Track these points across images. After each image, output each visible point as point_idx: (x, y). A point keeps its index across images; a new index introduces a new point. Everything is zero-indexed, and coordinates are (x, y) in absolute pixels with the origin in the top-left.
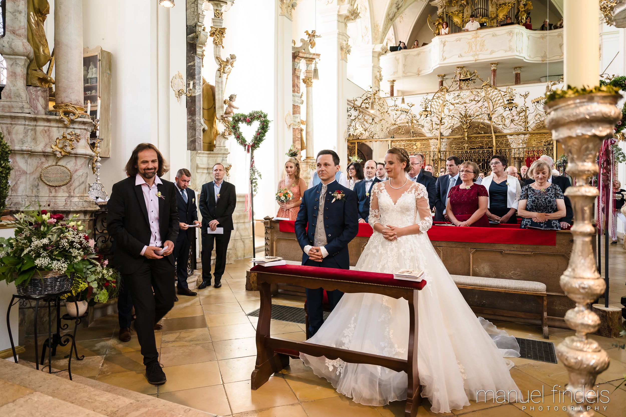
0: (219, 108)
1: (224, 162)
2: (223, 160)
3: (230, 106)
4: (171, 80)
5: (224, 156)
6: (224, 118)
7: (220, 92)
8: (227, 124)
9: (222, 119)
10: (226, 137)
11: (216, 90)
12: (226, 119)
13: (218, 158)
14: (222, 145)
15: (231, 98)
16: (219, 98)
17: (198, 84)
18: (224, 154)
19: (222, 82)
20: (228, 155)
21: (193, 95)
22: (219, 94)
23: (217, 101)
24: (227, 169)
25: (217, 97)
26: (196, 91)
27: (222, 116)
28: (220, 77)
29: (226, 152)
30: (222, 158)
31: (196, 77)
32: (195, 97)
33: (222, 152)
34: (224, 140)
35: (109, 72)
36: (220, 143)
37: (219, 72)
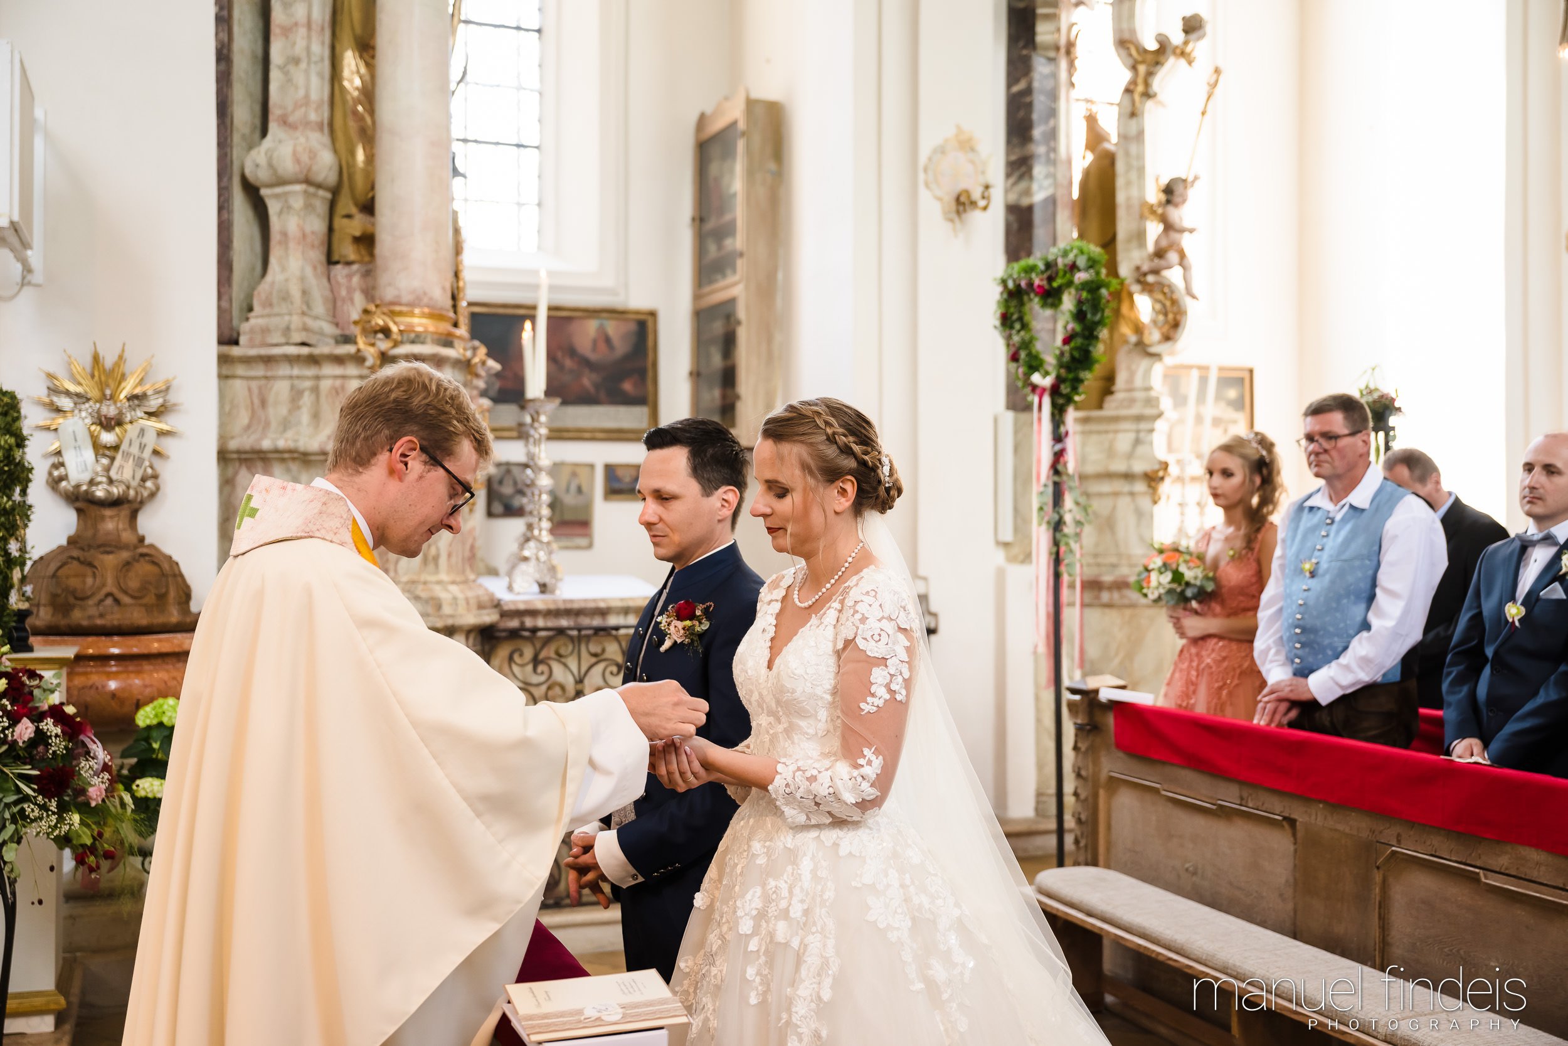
0: (1129, 240)
1: (1141, 450)
2: (1137, 442)
3: (1169, 227)
4: (923, 158)
5: (1143, 426)
6: (1145, 274)
7: (1133, 175)
8: (1160, 297)
9: (1139, 281)
10: (1153, 350)
11: (1120, 166)
12: (1151, 279)
13: (1120, 436)
14: (1138, 382)
15: (1170, 192)
16: (1128, 199)
17: (1043, 159)
18: (1139, 418)
19: (1140, 135)
20: (1160, 425)
21: (1025, 202)
22: (1128, 183)
23: (1122, 214)
24: (1153, 479)
25: (1121, 197)
26: (1035, 186)
27: (1138, 268)
28: (1133, 114)
29: (1149, 411)
30: (1131, 436)
31: (1037, 132)
32: (1030, 209)
33: (1135, 411)
34: (1145, 363)
35: (772, 166)
36: (1132, 374)
37: (1127, 97)
